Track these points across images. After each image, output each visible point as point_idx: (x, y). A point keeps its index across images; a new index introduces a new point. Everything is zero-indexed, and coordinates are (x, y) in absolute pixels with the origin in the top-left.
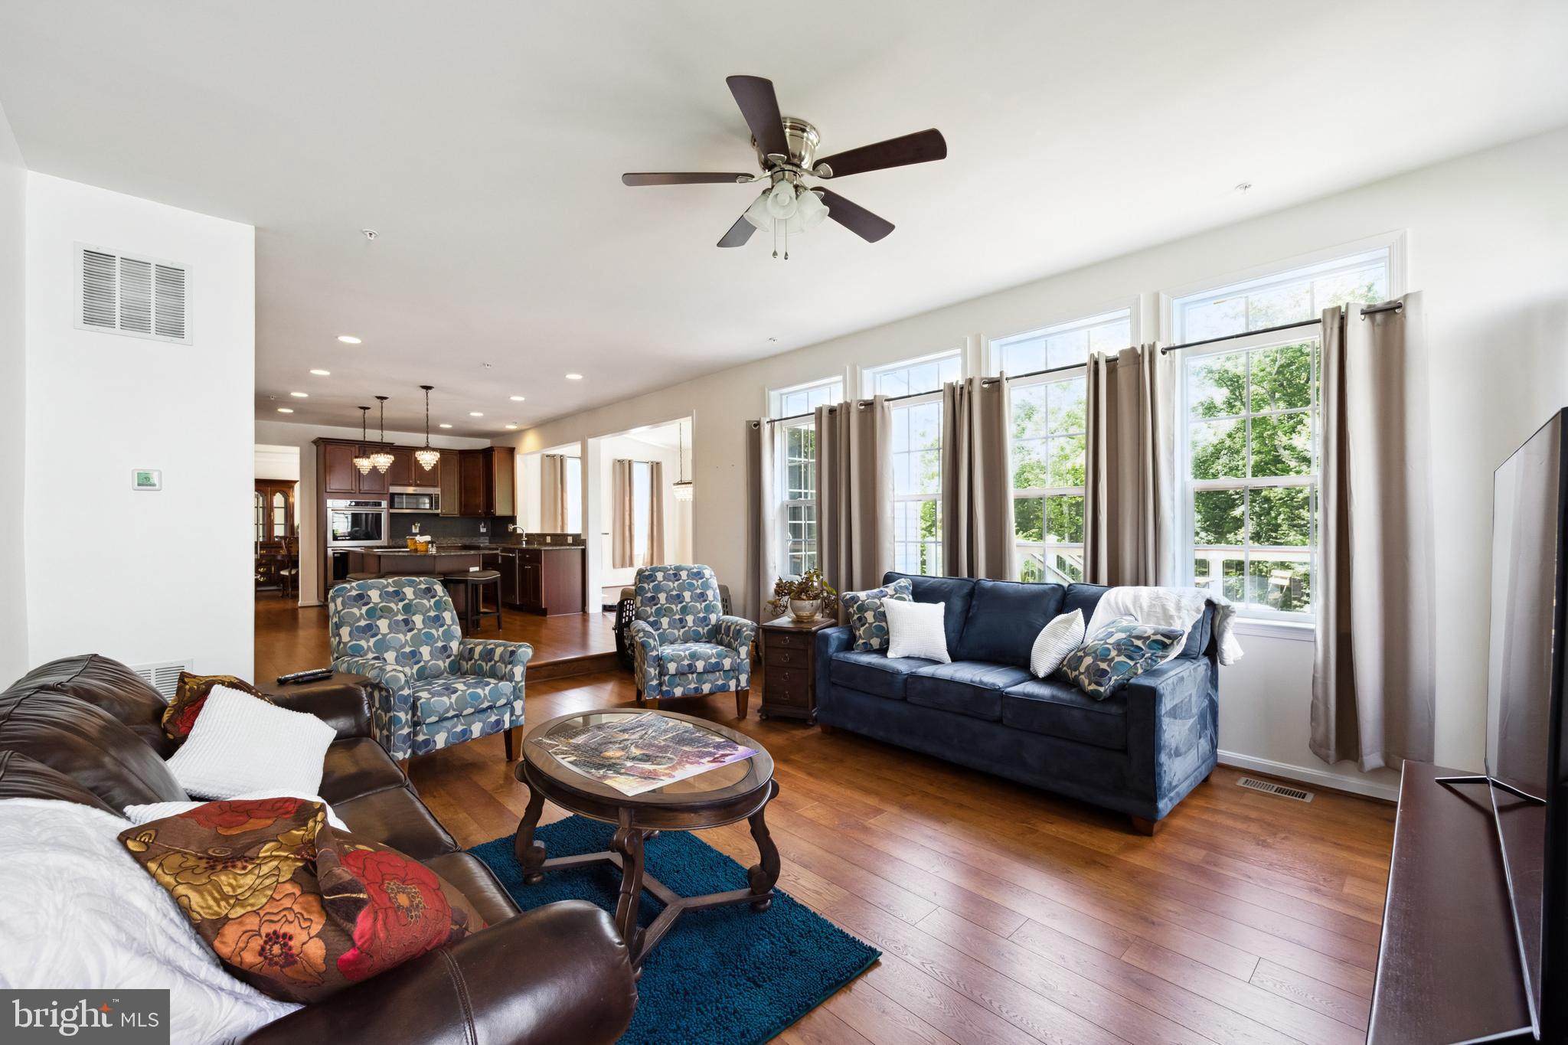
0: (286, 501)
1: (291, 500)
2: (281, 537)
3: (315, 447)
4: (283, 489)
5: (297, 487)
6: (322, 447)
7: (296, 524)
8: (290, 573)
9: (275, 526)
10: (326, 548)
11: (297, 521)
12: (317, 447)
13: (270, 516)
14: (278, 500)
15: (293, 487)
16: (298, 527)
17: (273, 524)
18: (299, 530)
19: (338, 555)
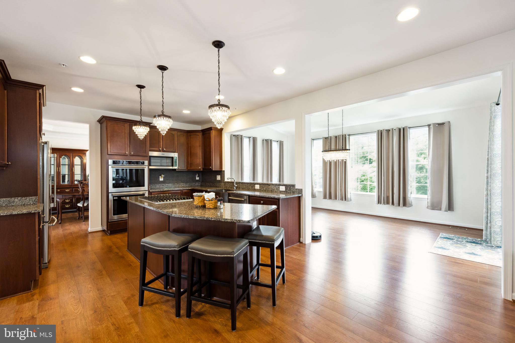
0: (82, 162)
1: (84, 161)
2: (79, 181)
3: (100, 125)
4: (79, 154)
5: (88, 153)
6: (104, 125)
7: (87, 174)
8: (83, 205)
9: (75, 175)
10: (108, 193)
11: (88, 172)
12: (101, 124)
13: (72, 170)
14: (77, 161)
15: (85, 154)
16: (88, 176)
17: (74, 174)
18: (89, 178)
19: (116, 198)
